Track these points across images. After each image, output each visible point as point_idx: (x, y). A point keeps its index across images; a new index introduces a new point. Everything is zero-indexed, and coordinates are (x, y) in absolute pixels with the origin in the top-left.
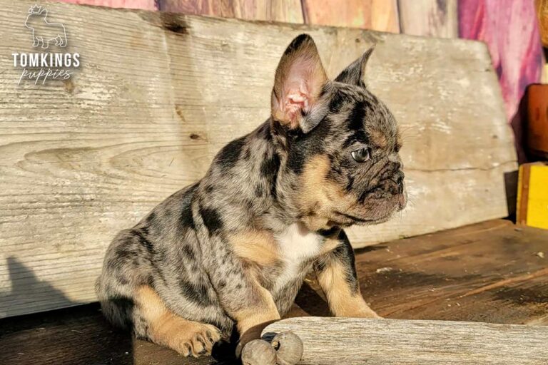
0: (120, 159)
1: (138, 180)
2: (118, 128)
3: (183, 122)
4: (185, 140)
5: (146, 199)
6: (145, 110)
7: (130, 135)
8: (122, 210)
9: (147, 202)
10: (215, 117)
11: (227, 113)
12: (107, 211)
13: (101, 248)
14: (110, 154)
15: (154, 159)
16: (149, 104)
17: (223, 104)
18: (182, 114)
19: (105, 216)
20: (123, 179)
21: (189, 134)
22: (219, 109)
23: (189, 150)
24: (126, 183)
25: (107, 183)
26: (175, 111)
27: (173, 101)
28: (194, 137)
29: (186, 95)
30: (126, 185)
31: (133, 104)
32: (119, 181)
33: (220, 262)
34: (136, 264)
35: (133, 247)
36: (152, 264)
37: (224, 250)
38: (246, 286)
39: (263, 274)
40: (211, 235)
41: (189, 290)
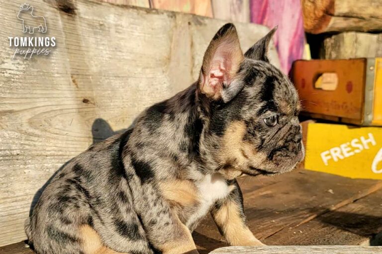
0: (36, 120)
1: (49, 137)
2: (32, 94)
3: (77, 89)
4: (79, 104)
5: (56, 153)
6: (50, 78)
7: (42, 100)
8: (40, 163)
9: (57, 155)
10: (99, 85)
11: (107, 81)
12: (29, 164)
13: (27, 195)
14: (28, 116)
15: (59, 120)
16: (53, 73)
17: (103, 74)
18: (77, 82)
19: (28, 168)
20: (39, 137)
21: (82, 99)
22: (101, 78)
23: (82, 112)
24: (41, 140)
25: (28, 140)
26: (71, 80)
27: (69, 71)
28: (85, 101)
29: (78, 66)
30: (41, 142)
31: (41, 73)
32: (36, 139)
33: (152, 204)
34: (77, 207)
35: (73, 193)
36: (91, 207)
37: (154, 195)
38: (173, 223)
39: (183, 213)
40: (142, 183)
41: (123, 228)
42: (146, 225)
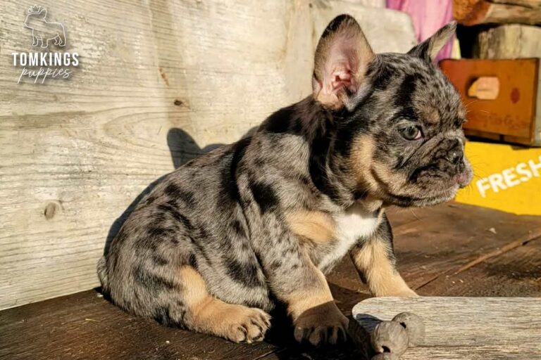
0: (114, 126)
1: (130, 150)
2: (109, 90)
3: (167, 86)
4: (170, 107)
5: (139, 171)
6: (133, 71)
7: (121, 99)
8: (118, 183)
9: (140, 174)
10: (195, 82)
11: (205, 78)
12: (105, 184)
13: (100, 226)
14: (103, 120)
15: (143, 127)
16: (136, 64)
17: (201, 69)
18: (166, 78)
19: (103, 190)
20: (117, 149)
21: (173, 100)
22: (198, 74)
23: (173, 117)
24: (120, 153)
25: (103, 152)
26: (159, 74)
27: (157, 62)
28: (178, 103)
29: (169, 56)
30: (120, 155)
31: (121, 64)
32: (113, 151)
33: (275, 241)
34: (175, 242)
35: (168, 224)
36: (193, 241)
37: (279, 228)
38: (303, 266)
39: (315, 252)
40: (263, 212)
41: (235, 270)
42: (267, 268)
